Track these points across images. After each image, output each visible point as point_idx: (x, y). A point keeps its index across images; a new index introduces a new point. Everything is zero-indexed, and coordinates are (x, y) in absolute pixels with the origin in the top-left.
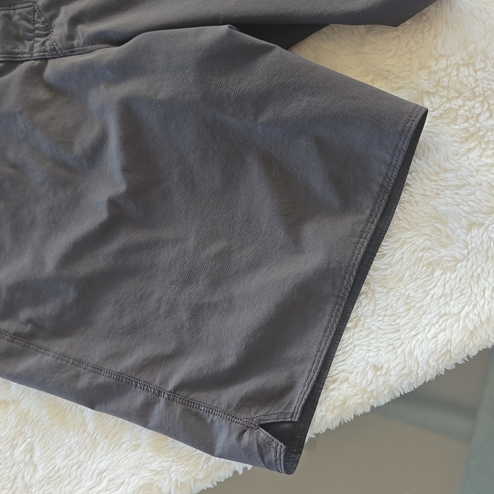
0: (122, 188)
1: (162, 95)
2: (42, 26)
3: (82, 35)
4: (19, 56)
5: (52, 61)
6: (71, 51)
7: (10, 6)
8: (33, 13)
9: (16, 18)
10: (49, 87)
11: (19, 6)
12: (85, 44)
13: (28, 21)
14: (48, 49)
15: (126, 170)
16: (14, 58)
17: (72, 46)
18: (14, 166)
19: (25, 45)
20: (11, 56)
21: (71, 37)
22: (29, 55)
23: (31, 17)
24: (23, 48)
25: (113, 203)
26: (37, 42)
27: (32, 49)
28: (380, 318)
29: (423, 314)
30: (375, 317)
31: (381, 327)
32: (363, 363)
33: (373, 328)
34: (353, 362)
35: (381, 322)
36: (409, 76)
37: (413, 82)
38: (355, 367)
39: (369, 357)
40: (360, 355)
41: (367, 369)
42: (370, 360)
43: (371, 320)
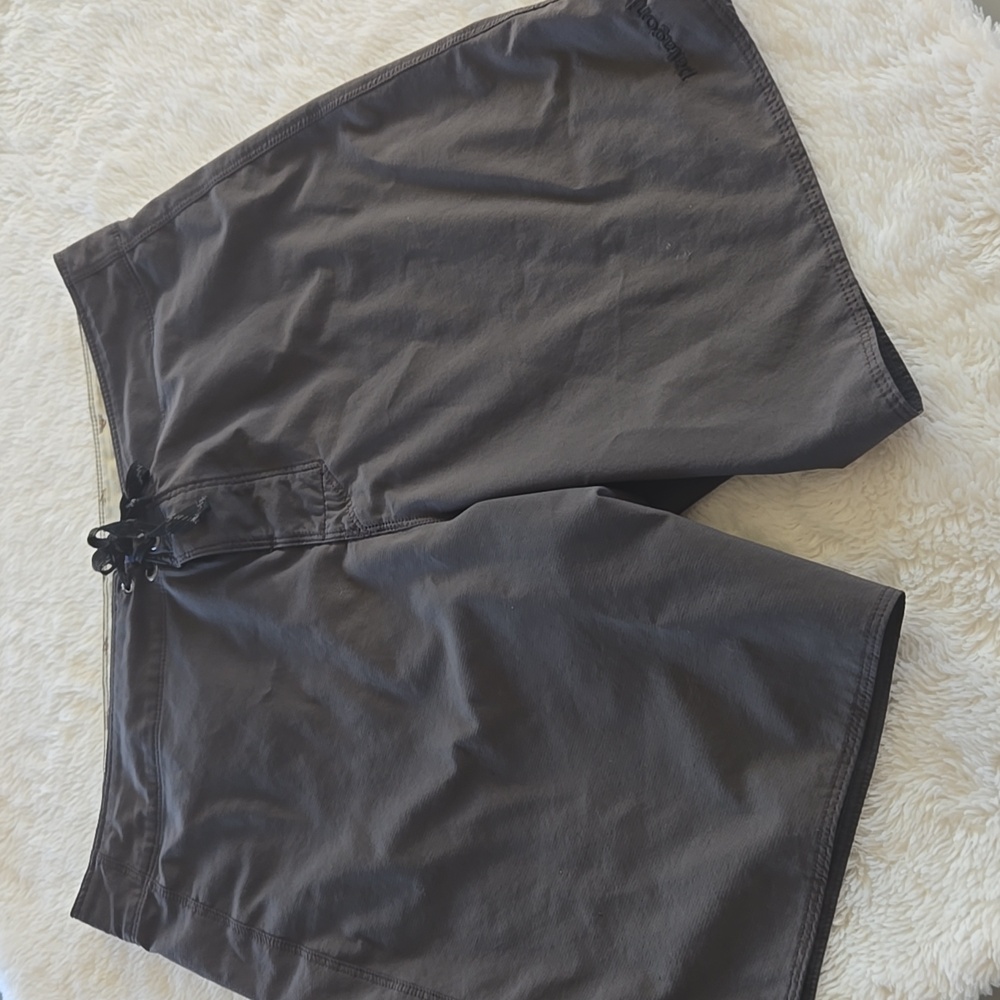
0: (473, 726)
1: (515, 591)
2: (334, 494)
3: (393, 506)
4: (306, 538)
5: (354, 543)
6: (379, 529)
7: (286, 468)
8: (319, 476)
9: (295, 486)
10: (352, 580)
11: (298, 468)
12: (398, 518)
13: (314, 488)
14: (346, 528)
15: (474, 701)
16: (299, 541)
17: (380, 522)
18: (314, 701)
19: (313, 523)
20: (296, 539)
21: (377, 508)
22: (321, 537)
23: (316, 482)
24: (312, 527)
25: (461, 750)
26: (330, 517)
27: (323, 527)
28: (881, 910)
29: (946, 901)
30: (873, 909)
31: (885, 925)
32: (864, 983)
33: (873, 926)
34: (849, 981)
35: (883, 917)
36: (872, 536)
37: (878, 546)
38: (853, 990)
39: (872, 973)
40: (858, 970)
41: (872, 993)
42: (874, 978)
43: (868, 913)
